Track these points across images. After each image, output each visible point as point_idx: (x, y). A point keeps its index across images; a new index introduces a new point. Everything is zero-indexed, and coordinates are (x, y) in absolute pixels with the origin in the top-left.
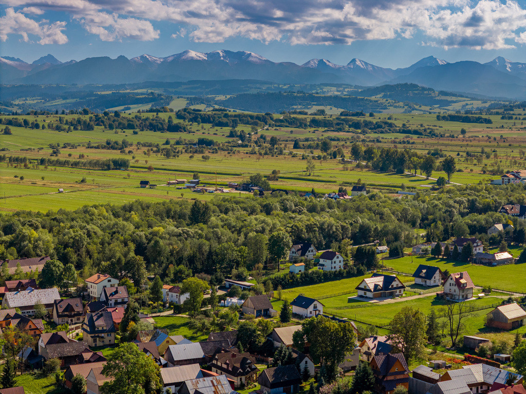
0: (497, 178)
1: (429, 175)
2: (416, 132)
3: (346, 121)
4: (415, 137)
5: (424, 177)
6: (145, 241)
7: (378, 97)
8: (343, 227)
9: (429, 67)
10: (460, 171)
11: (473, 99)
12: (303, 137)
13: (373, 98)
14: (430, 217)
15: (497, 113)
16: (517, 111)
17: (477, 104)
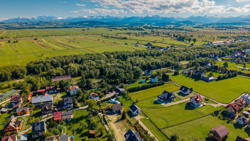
0: (206, 43)
1: (190, 42)
2: (188, 30)
3: (175, 28)
4: (188, 31)
5: (188, 42)
6: (104, 68)
7: (182, 23)
8: (162, 63)
9: (192, 17)
10: (197, 41)
11: (200, 23)
12: (165, 31)
13: (181, 23)
14: (189, 57)
15: (205, 26)
16: (209, 26)
17: (201, 24)
